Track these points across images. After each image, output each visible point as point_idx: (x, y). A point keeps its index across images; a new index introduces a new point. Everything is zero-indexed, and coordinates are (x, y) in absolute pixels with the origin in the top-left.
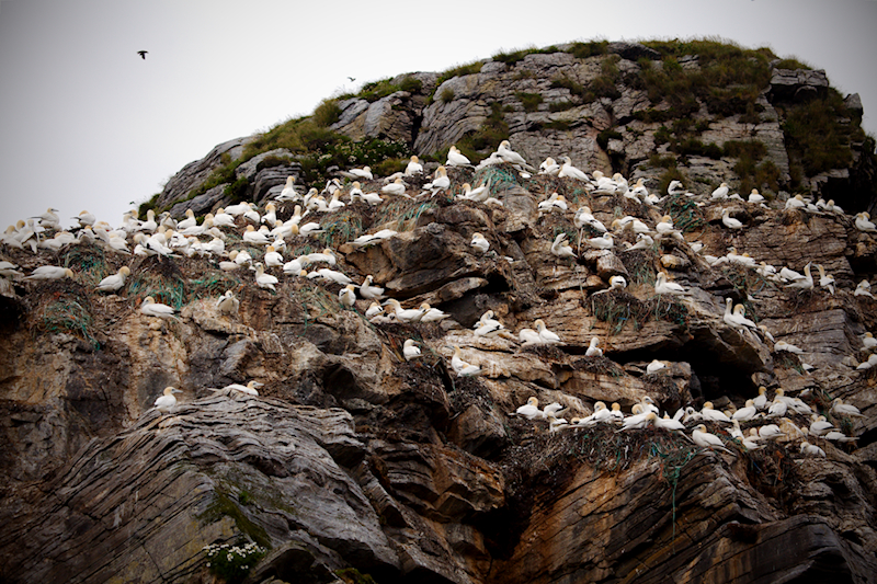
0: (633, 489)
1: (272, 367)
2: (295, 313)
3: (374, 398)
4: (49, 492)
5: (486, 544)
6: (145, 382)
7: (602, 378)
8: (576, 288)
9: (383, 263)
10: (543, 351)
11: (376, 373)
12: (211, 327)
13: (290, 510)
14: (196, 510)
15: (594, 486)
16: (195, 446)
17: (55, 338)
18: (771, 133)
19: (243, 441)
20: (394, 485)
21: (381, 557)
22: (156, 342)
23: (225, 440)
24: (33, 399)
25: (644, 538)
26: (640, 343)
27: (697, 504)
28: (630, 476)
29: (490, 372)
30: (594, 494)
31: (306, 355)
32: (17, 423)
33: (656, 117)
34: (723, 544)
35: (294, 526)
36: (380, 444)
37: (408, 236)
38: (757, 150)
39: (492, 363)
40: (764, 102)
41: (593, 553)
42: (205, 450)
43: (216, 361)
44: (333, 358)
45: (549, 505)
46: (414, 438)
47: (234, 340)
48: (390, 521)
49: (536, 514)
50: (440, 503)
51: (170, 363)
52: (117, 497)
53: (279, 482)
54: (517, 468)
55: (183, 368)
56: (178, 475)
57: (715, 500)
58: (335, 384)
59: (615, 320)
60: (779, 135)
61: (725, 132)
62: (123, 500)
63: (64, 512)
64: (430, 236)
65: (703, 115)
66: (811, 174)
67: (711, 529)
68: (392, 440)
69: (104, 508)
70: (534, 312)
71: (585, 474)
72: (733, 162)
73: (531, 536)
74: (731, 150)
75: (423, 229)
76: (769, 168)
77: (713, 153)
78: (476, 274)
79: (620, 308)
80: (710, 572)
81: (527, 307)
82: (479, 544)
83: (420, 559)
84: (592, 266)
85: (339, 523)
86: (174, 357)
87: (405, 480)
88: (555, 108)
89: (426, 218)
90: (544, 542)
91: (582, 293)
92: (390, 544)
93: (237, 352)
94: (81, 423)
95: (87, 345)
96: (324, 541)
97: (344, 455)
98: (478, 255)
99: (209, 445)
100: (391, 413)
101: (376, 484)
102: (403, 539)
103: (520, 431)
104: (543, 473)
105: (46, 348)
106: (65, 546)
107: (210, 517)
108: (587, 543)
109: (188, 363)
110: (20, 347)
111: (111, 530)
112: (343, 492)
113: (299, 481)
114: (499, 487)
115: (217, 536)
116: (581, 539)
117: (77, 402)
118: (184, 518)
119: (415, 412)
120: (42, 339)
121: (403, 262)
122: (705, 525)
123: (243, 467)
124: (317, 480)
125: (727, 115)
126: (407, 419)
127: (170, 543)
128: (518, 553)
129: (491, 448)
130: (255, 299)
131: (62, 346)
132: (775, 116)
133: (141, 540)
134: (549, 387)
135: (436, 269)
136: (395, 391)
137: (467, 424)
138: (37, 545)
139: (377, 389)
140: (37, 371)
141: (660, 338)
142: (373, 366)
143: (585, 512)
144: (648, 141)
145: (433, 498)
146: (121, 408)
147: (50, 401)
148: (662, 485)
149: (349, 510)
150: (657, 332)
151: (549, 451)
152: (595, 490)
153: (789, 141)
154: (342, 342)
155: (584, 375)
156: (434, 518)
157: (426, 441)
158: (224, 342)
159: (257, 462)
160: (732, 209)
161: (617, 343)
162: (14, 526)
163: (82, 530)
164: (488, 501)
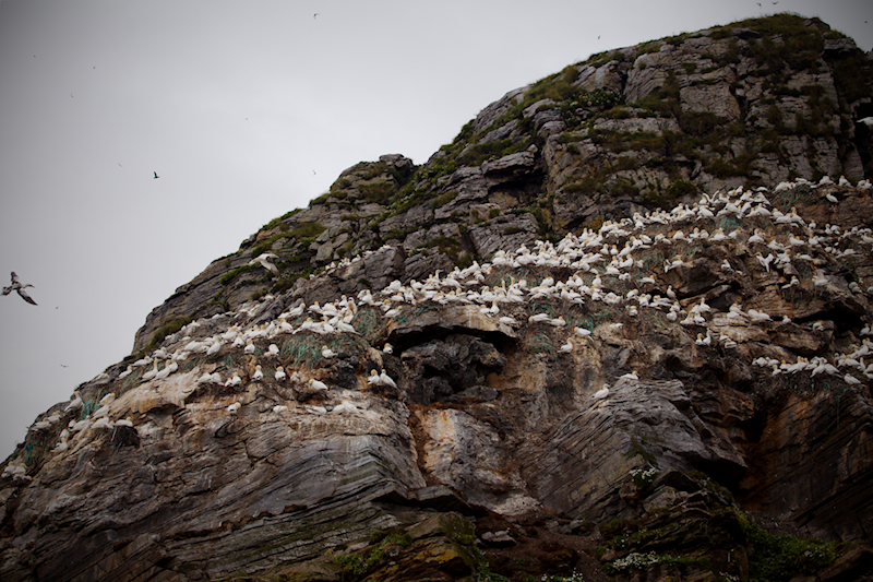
0: (818, 407)
1: (642, 361)
2: (649, 330)
3: (690, 370)
4: (547, 440)
5: (746, 435)
6: (582, 374)
7: (792, 335)
8: (774, 284)
9: (677, 279)
10: (762, 324)
11: (690, 357)
12: (610, 342)
13: (663, 441)
14: (623, 451)
15: (798, 405)
16: (617, 417)
17: (537, 355)
18: (826, 79)
19: (639, 411)
20: (706, 414)
21: (703, 456)
22: (585, 352)
23: (630, 411)
24: (529, 387)
25: (825, 432)
26: (808, 313)
27: (849, 414)
28: (816, 400)
29: (738, 339)
30: (799, 410)
31: (657, 353)
32: (524, 402)
33: (762, 74)
34: (863, 434)
35: (665, 449)
36: (695, 394)
37: (689, 265)
38: (819, 90)
39: (739, 334)
40: (821, 60)
41: (799, 439)
42: (623, 418)
43: (615, 361)
44: (669, 352)
45: (777, 415)
46: (711, 388)
47: (623, 349)
48: (705, 436)
49: (770, 420)
50: (724, 419)
51: (593, 363)
52: (582, 444)
53: (656, 428)
54: (758, 395)
55: (599, 365)
56: (612, 434)
57: (858, 412)
58: (672, 366)
59: (795, 302)
60: (830, 80)
61: (800, 80)
62: (586, 446)
63: (556, 451)
64: (701, 265)
65: (788, 71)
66: (850, 102)
67: (857, 427)
68: (701, 391)
69: (576, 450)
70: (754, 299)
71: (793, 400)
72: (806, 98)
73: (769, 431)
74: (805, 91)
75: (697, 261)
76: (827, 101)
77: (795, 94)
78: (725, 283)
79: (797, 295)
80: (857, 449)
81: (750, 297)
82: (743, 437)
83: (721, 454)
84: (781, 272)
85: (683, 443)
86: (594, 360)
87: (708, 411)
88: (704, 71)
89: (698, 255)
90: (775, 434)
91: (777, 287)
92: (706, 448)
93: (625, 355)
94: (554, 399)
95: (553, 358)
96: (678, 454)
97: (681, 406)
98: (725, 272)
99: (625, 416)
100: (699, 377)
101: (697, 418)
102: (712, 445)
103: (758, 374)
104: (772, 398)
105: (532, 360)
106: (558, 469)
107: (630, 455)
108: (796, 434)
109: (602, 362)
110: (519, 360)
111: (581, 461)
112: (684, 426)
113: (664, 425)
114: (751, 407)
115: (634, 464)
116: (793, 433)
117: (551, 388)
118: (617, 455)
119: (710, 374)
120: (530, 356)
121: (688, 278)
122: (854, 425)
123: (640, 424)
124: (672, 422)
125: (800, 70)
126: (706, 378)
127: (611, 468)
128: (762, 440)
129: (745, 386)
130: (628, 321)
131: (541, 359)
132: (828, 69)
133: (596, 466)
134: (767, 343)
135: (705, 281)
136: (700, 365)
137: (732, 374)
138: (543, 468)
139: (692, 365)
140: (529, 373)
141: (818, 310)
142: (688, 353)
143: (794, 419)
144: (758, 88)
145: (721, 417)
146: (573, 389)
147: (538, 389)
148: (831, 405)
149: (687, 435)
150: (816, 306)
151: (774, 387)
152: (799, 408)
153: (836, 83)
154: (673, 342)
155: (783, 335)
156: (722, 426)
157: (716, 388)
158: (618, 350)
159: (645, 420)
160: (831, 190)
161: (797, 314)
162: (531, 458)
163: (566, 461)
164: (747, 415)
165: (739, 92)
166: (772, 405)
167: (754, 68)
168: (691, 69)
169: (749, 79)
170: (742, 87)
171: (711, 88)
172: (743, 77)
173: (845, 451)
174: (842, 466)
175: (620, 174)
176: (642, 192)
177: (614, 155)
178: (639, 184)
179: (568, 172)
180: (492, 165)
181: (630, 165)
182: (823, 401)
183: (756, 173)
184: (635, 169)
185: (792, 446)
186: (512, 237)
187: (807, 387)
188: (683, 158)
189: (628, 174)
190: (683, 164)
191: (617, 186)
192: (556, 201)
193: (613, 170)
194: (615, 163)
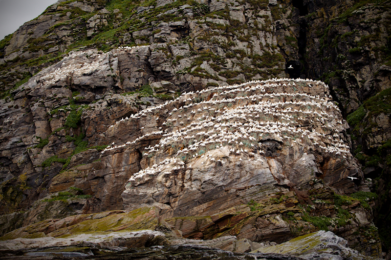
165: (246, 14)
166: (326, 159)
167: (249, 7)
168: (232, 5)
169: (248, 10)
170: (247, 13)
171: (238, 12)
172: (247, 9)
173: (342, 172)
174: (341, 176)
175: (214, 36)
176: (221, 43)
177: (212, 30)
178: (220, 41)
179: (198, 33)
180: (173, 24)
181: (217, 34)
182: (338, 161)
183: (251, 42)
184: (218, 36)
185: (330, 169)
186: (182, 50)
187: (335, 157)
188: (231, 34)
189: (216, 37)
190: (231, 36)
191: (214, 40)
192: (195, 41)
193: (212, 35)
194: (213, 33)
